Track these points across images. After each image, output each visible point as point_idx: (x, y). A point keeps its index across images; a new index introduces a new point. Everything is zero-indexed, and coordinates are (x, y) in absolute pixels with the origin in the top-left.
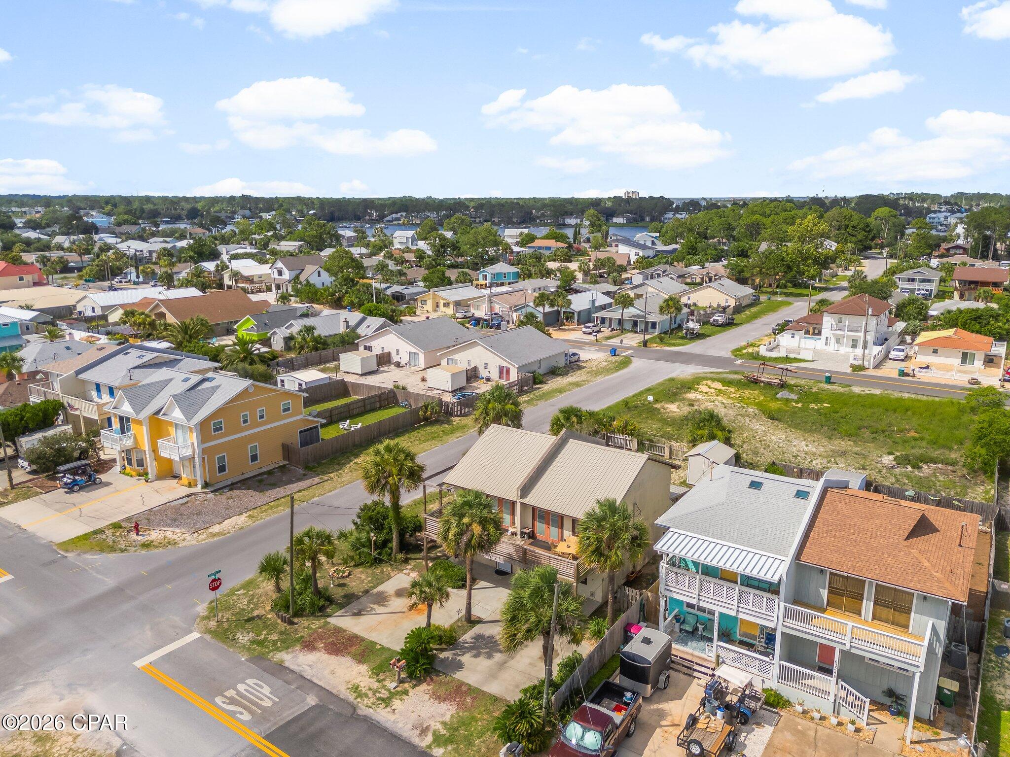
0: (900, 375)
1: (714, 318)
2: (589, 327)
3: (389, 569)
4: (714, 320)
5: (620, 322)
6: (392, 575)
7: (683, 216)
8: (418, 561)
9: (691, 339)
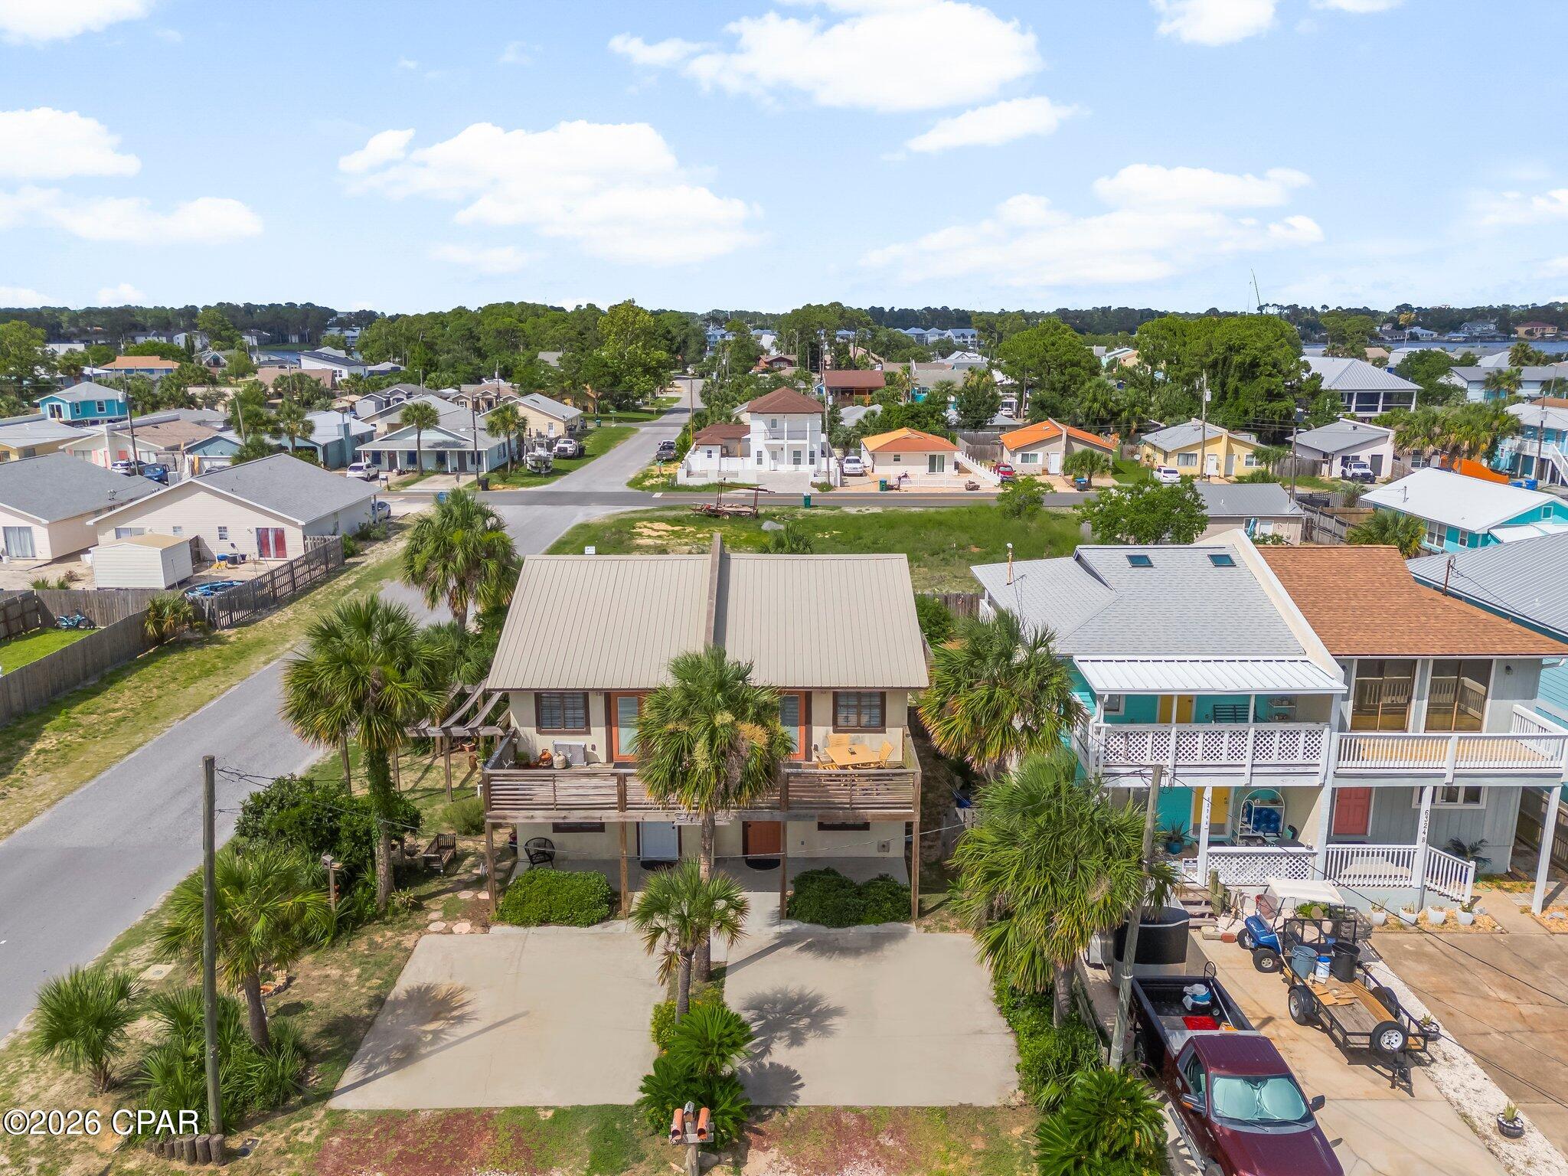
0: (882, 490)
1: (558, 445)
2: (360, 468)
3: (389, 934)
4: (560, 449)
5: (412, 458)
6: (408, 943)
7: (357, 334)
8: (443, 897)
9: (547, 475)
